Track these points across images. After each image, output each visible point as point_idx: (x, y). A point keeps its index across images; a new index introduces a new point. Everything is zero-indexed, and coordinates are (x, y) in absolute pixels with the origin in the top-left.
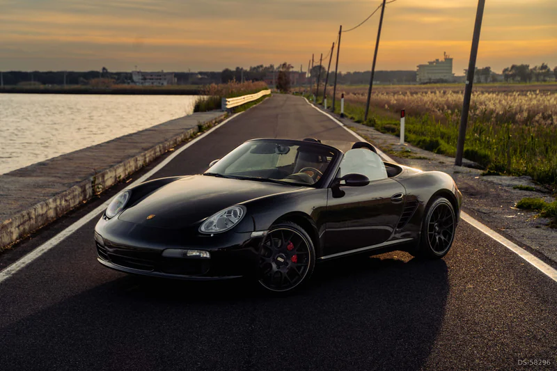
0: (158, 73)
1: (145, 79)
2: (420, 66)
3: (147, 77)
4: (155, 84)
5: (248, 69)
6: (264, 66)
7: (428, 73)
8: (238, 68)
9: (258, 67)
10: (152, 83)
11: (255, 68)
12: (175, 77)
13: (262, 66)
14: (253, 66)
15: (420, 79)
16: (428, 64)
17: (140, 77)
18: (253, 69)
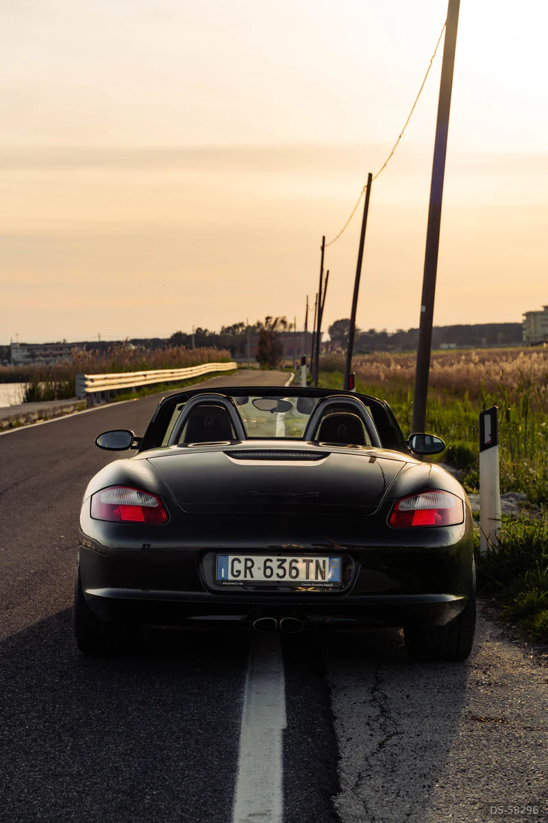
0: (58, 343)
1: (33, 356)
2: (528, 315)
3: (37, 353)
4: (52, 364)
5: (218, 332)
6: (246, 325)
7: (542, 326)
8: (199, 329)
9: (235, 326)
10: (47, 363)
11: (229, 328)
12: (88, 349)
13: (241, 325)
14: (226, 326)
15: (528, 337)
16: (542, 309)
17: (26, 353)
18: (226, 331)
